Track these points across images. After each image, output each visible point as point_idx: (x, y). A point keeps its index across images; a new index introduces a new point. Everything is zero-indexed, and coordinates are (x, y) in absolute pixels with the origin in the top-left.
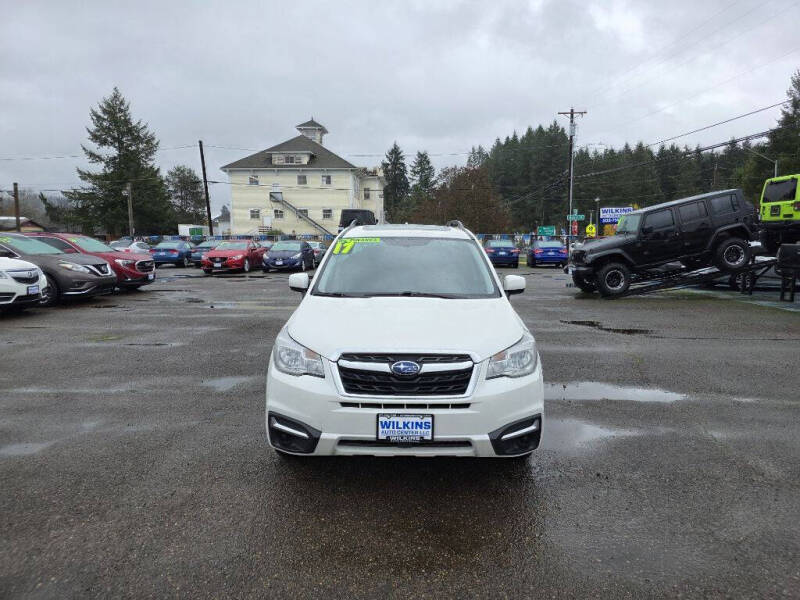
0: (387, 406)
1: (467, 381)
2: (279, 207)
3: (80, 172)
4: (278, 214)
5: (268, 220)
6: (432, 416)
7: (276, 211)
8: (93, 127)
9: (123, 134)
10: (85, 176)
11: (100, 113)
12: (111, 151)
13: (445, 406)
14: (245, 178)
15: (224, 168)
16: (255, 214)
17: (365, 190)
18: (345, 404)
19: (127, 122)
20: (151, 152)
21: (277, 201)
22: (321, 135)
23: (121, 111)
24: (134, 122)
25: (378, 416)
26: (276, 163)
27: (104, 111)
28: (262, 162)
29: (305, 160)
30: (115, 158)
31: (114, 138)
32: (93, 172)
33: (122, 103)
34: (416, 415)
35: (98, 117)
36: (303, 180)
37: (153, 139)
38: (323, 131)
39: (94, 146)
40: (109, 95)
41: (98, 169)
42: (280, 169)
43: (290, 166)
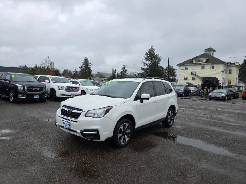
0: (65, 119)
1: (79, 116)
2: (194, 76)
3: (141, 68)
4: (194, 79)
5: (190, 81)
6: (70, 123)
7: (193, 78)
8: (145, 57)
9: (153, 57)
10: (143, 69)
11: (148, 53)
12: (149, 62)
13: (73, 121)
14: (183, 68)
15: (177, 65)
16: (186, 79)
17: (229, 70)
18: (60, 117)
19: (154, 54)
20: (159, 62)
21: (193, 75)
22: (213, 52)
23: (153, 51)
24: (155, 54)
25: (62, 120)
26: (195, 62)
27: (149, 52)
28: (190, 63)
29: (205, 61)
30: (150, 64)
31: (150, 59)
32: (144, 68)
33: (153, 49)
34: (68, 122)
35: (147, 54)
36: (203, 68)
37: (160, 58)
38: (214, 51)
39: (145, 62)
40: (150, 48)
41: (145, 67)
42: (196, 64)
43: (199, 63)
